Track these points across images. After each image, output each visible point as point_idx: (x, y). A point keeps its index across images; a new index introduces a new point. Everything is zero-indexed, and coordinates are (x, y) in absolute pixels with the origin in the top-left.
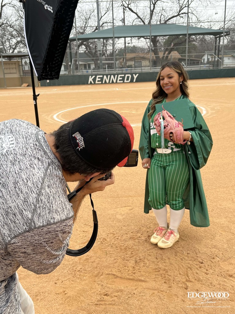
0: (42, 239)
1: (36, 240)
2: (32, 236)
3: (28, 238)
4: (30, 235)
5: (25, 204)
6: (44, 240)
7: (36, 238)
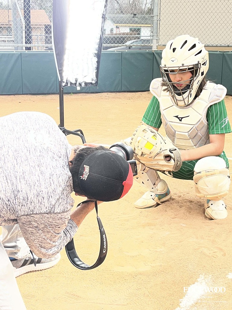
0: (54, 222)
1: (49, 222)
2: (48, 217)
3: (44, 218)
4: (47, 217)
5: (53, 193)
6: (55, 224)
7: (50, 220)
